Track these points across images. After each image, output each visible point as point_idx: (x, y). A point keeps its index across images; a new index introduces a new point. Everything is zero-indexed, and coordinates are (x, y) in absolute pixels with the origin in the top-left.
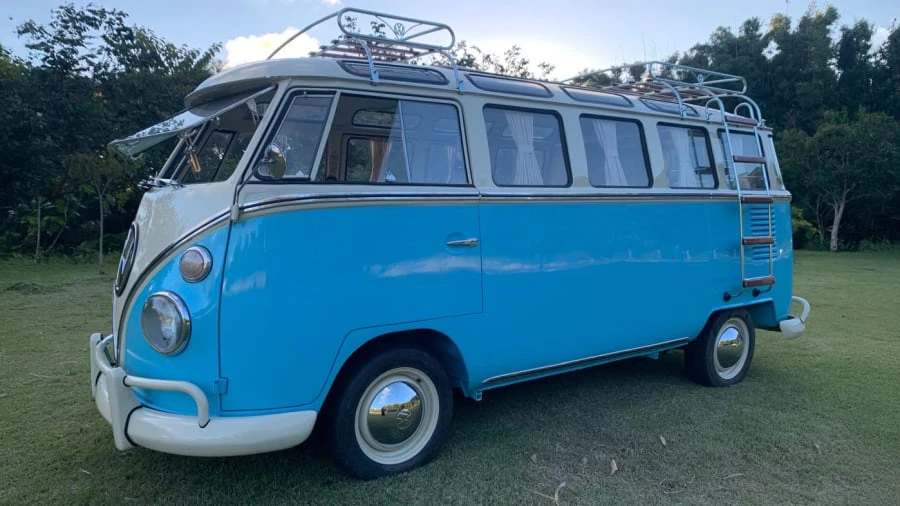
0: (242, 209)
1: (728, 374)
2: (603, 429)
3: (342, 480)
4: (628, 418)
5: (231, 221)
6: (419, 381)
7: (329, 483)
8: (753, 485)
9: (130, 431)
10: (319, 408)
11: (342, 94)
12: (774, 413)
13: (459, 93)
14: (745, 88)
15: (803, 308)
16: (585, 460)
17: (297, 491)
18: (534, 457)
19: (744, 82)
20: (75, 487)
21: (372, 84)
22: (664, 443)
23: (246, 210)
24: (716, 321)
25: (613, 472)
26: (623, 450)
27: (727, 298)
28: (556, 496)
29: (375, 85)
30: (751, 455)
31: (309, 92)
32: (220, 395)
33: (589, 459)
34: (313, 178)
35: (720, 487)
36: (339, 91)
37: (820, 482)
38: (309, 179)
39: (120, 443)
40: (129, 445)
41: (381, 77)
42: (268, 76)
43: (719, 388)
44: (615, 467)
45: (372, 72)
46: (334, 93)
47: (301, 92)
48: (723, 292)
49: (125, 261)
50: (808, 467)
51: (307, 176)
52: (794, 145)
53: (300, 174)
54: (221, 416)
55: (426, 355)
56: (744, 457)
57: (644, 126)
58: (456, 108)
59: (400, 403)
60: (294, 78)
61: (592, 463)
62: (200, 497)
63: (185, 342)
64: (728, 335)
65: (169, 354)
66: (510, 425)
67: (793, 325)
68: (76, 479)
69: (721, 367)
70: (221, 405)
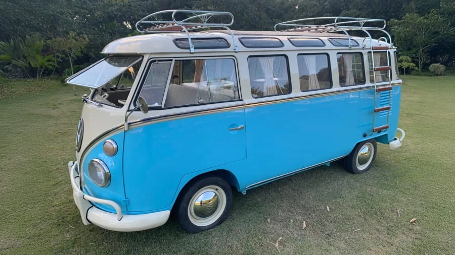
0: (129, 124)
1: (361, 168)
2: (301, 202)
3: (183, 233)
4: (313, 194)
5: (125, 131)
6: (217, 189)
7: (177, 236)
8: (366, 235)
9: (88, 218)
10: (171, 209)
11: (176, 60)
12: (381, 191)
13: (235, 52)
14: (385, 25)
15: (402, 135)
16: (292, 221)
17: (163, 240)
18: (269, 220)
19: (385, 22)
20: (68, 236)
21: (191, 53)
22: (328, 210)
23: (132, 124)
24: (359, 146)
25: (304, 228)
26: (310, 214)
27: (365, 136)
28: (277, 244)
29: (193, 53)
30: (367, 217)
31: (159, 61)
32: (127, 206)
33: (294, 220)
34: (163, 106)
35: (351, 237)
36: (174, 59)
37: (397, 234)
38: (161, 107)
39: (85, 222)
40: (89, 223)
41: (195, 48)
42: (138, 53)
43: (358, 175)
44: (305, 226)
45: (191, 47)
46: (172, 60)
47: (155, 61)
48: (363, 133)
49: (79, 136)
50: (392, 224)
51: (160, 105)
52: (411, 21)
53: (156, 105)
54: (128, 214)
55: (220, 179)
56: (364, 218)
57: (330, 55)
58: (234, 60)
59: (208, 199)
60: (151, 54)
61: (295, 221)
62: (121, 242)
63: (109, 182)
64: (364, 150)
65: (102, 187)
66: (259, 200)
67: (395, 144)
68: (68, 231)
69: (359, 165)
70: (127, 209)
